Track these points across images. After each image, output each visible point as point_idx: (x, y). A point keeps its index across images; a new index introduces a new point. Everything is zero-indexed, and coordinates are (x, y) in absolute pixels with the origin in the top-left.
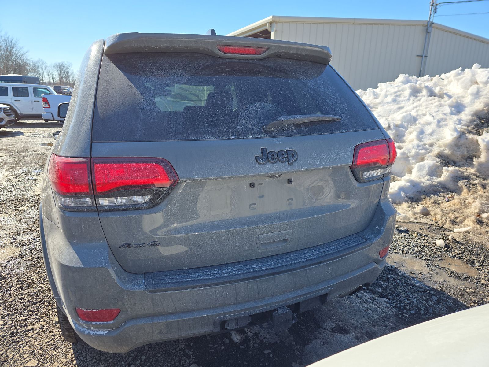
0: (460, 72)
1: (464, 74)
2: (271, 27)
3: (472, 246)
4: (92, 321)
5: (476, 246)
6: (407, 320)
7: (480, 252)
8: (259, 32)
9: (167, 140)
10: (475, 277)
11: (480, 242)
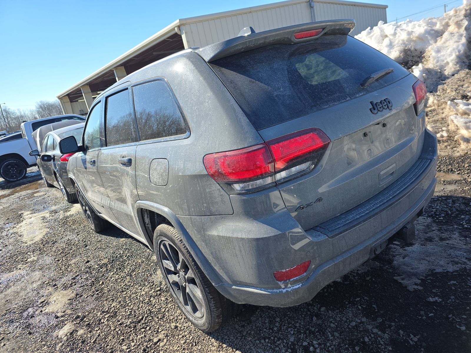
0: (370, 31)
1: (373, 32)
2: (180, 30)
3: (444, 160)
4: (289, 279)
5: (447, 159)
6: (444, 221)
7: (452, 161)
8: (167, 38)
9: (308, 113)
10: (462, 179)
11: (447, 154)
